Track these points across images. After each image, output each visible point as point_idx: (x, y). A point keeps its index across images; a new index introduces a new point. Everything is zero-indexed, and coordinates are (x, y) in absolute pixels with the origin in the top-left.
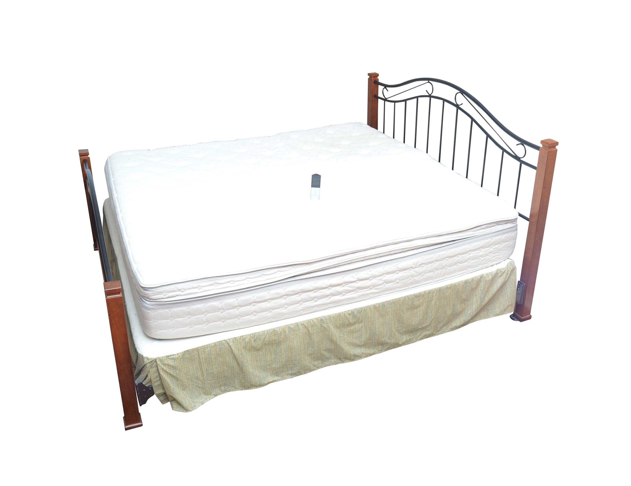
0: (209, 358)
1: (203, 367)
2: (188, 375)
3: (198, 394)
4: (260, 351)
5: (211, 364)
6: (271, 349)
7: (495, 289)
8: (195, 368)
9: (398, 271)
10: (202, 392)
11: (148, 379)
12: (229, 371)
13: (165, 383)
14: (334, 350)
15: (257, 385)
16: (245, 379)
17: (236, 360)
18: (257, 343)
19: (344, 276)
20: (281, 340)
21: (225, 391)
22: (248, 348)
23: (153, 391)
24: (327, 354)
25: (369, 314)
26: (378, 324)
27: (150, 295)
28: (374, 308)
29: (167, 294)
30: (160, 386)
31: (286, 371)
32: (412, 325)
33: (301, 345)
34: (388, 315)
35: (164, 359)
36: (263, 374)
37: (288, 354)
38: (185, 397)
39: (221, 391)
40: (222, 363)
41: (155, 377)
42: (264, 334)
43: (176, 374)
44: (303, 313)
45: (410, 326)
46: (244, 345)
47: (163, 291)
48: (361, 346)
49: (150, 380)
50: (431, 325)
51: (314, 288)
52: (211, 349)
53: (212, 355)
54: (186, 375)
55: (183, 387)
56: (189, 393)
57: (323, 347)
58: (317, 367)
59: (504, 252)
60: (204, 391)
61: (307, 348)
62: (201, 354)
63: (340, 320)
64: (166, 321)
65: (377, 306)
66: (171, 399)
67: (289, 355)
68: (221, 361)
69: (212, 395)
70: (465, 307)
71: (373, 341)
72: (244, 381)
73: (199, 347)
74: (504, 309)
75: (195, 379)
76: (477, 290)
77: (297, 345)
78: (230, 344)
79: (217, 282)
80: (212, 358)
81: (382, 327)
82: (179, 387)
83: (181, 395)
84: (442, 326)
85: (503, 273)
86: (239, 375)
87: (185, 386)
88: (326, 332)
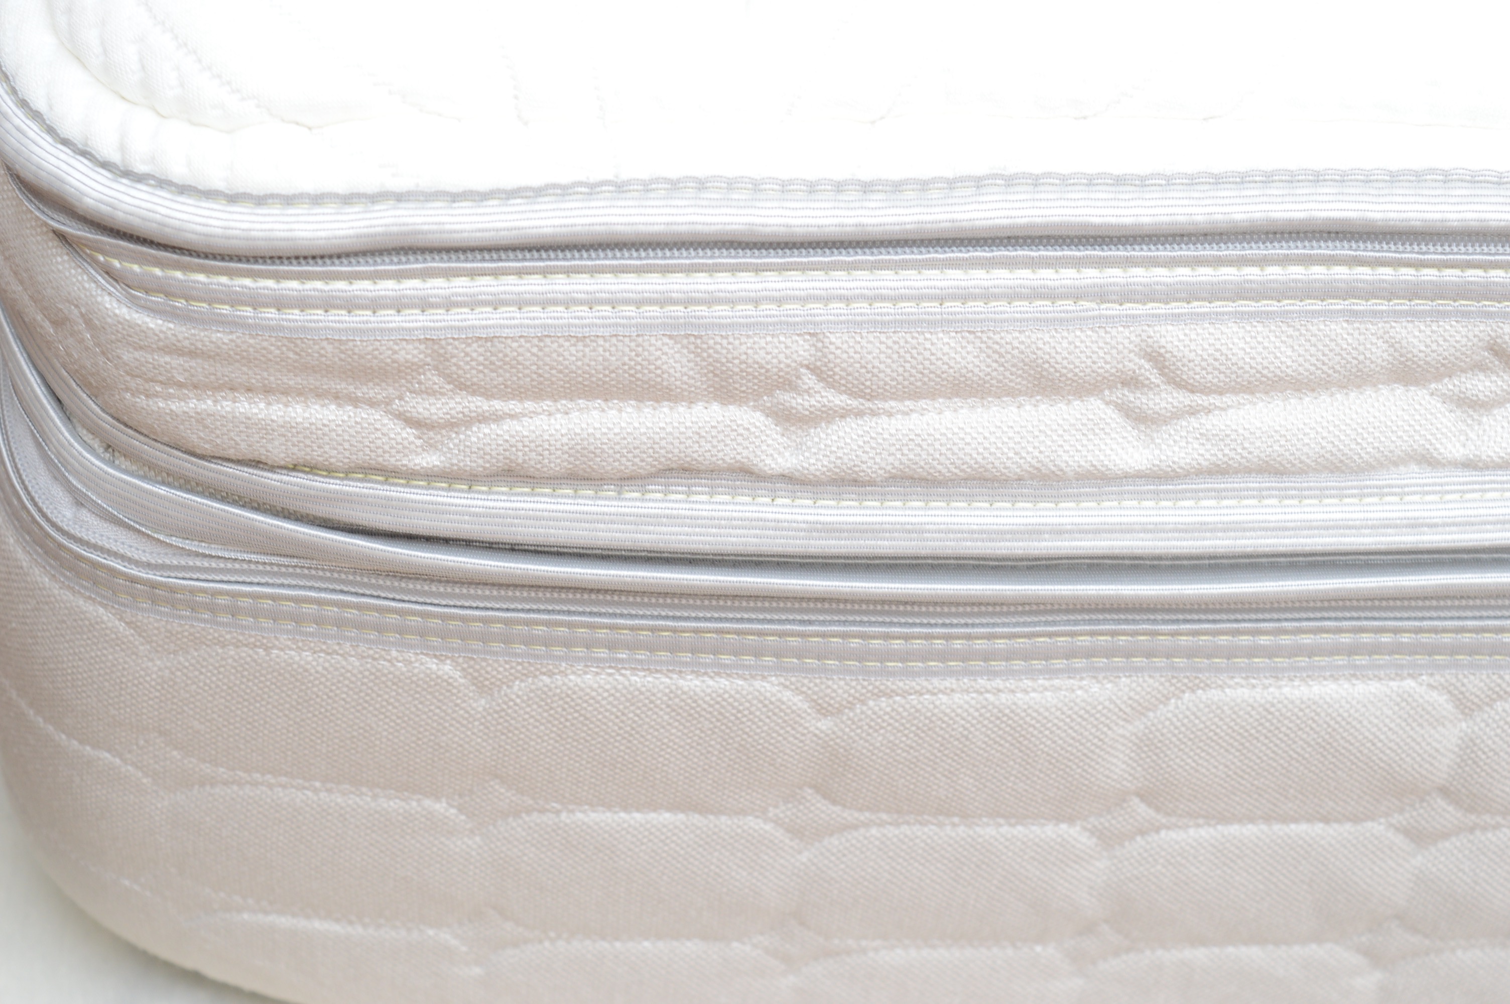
27: (127, 356)
64: (393, 805)
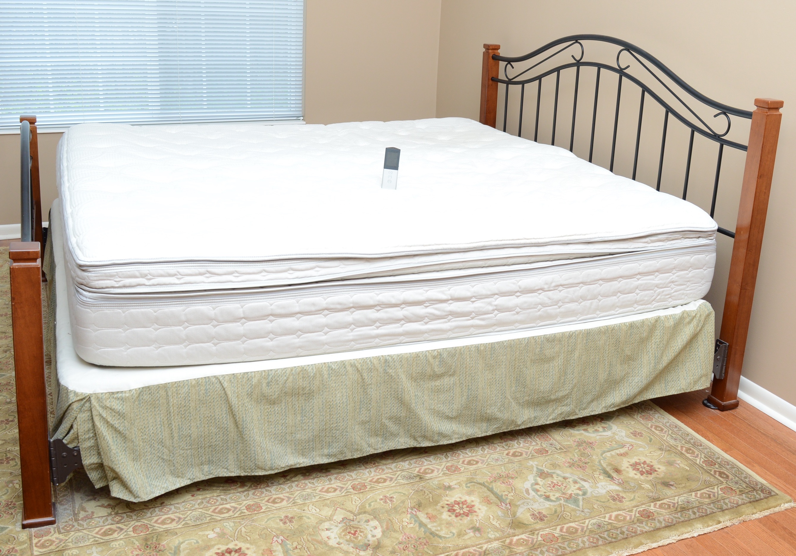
0: (185, 406)
1: (173, 422)
2: (145, 434)
3: (161, 473)
4: (277, 405)
5: (187, 418)
6: (295, 404)
7: (680, 344)
8: (159, 423)
9: (520, 292)
10: (169, 470)
11: (73, 433)
12: (219, 437)
13: (102, 443)
14: (405, 420)
15: (267, 468)
16: (247, 453)
17: (233, 416)
18: (271, 388)
19: (428, 289)
20: (314, 389)
21: (209, 474)
22: (255, 396)
23: (80, 457)
24: (392, 427)
25: (468, 360)
26: (482, 381)
28: (477, 351)
29: (121, 281)
30: (93, 449)
31: (319, 449)
32: (540, 391)
33: (348, 402)
34: (499, 368)
35: (104, 397)
36: (279, 448)
37: (325, 417)
38: (135, 473)
39: (203, 474)
40: (208, 418)
41: (86, 429)
42: (285, 374)
43: (124, 428)
44: (355, 347)
45: (536, 392)
46: (249, 390)
47: (115, 274)
48: (452, 418)
49: (76, 436)
50: (571, 396)
51: (377, 303)
52: (189, 390)
53: (190, 402)
54: (141, 432)
55: (134, 454)
56: (144, 468)
57: (386, 412)
58: (374, 447)
59: (694, 286)
60: (172, 468)
61: (358, 410)
62: (171, 397)
63: (418, 366)
64: (116, 330)
65: (482, 349)
66: (111, 476)
67: (327, 418)
68: (207, 415)
69: (186, 478)
70: (629, 372)
71: (473, 411)
72: (244, 458)
73: (169, 383)
74: (694, 381)
75: (157, 444)
76: (650, 344)
77: (342, 402)
78: (223, 385)
79: (210, 269)
80: (190, 407)
81: (489, 388)
82: (127, 453)
83: (129, 468)
84: (589, 401)
85: (693, 318)
86: (237, 445)
87: (138, 453)
88: (392, 385)
